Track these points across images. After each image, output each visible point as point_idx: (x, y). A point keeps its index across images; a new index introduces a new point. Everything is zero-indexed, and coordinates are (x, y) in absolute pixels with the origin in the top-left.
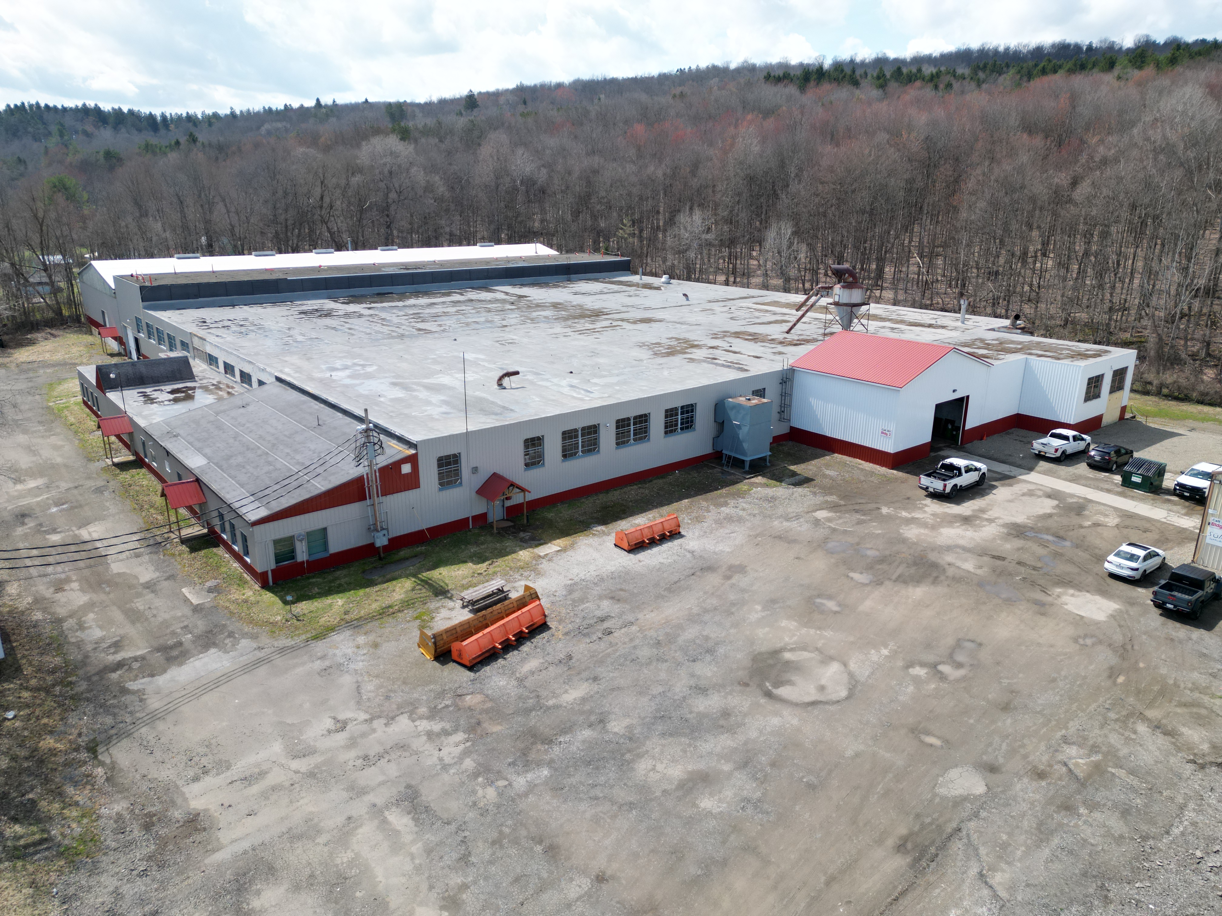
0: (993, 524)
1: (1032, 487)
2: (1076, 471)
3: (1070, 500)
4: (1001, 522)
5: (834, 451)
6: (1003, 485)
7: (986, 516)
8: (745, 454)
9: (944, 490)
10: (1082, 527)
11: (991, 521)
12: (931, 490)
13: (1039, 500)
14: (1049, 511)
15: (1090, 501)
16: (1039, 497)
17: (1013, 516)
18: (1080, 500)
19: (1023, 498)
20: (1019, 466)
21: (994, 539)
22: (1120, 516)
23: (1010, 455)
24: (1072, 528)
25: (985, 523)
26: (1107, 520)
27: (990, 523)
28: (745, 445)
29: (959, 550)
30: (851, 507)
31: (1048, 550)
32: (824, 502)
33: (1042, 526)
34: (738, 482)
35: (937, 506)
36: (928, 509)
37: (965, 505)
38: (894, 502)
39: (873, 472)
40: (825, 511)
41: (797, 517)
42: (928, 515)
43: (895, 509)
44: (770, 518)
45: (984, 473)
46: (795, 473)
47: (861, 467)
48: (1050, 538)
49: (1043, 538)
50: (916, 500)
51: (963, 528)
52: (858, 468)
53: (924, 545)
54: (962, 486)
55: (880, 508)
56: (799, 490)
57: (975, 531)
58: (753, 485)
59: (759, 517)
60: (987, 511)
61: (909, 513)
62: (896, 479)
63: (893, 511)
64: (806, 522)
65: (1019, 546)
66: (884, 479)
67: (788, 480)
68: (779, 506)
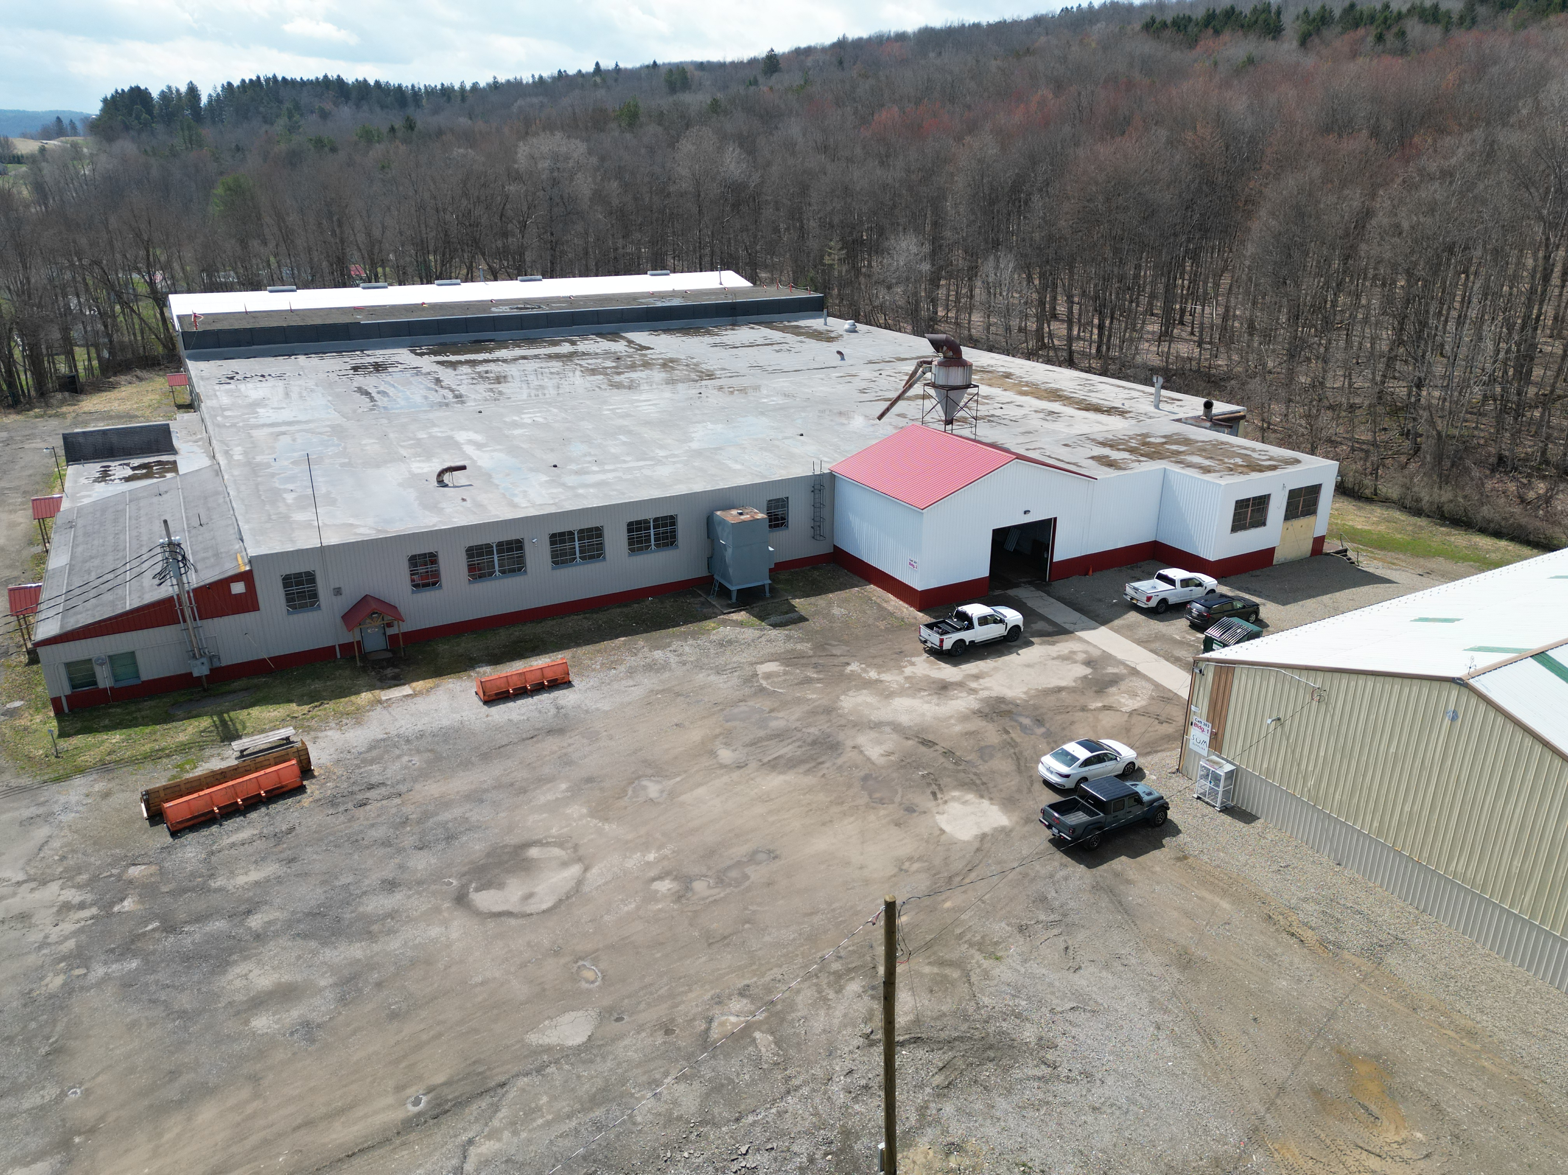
0: (972, 697)
1: (1079, 647)
2: (1164, 629)
3: (1111, 670)
4: (984, 694)
5: (871, 582)
6: (1041, 644)
7: (974, 685)
8: (730, 582)
9: (941, 646)
10: (1084, 709)
11: (974, 691)
12: (929, 645)
13: (1070, 666)
14: (1064, 684)
15: (1135, 673)
16: (1075, 662)
17: (1010, 687)
18: (1124, 671)
19: (1050, 663)
20: (1095, 617)
21: (951, 717)
22: (1152, 698)
23: (1100, 600)
24: (1069, 709)
25: (963, 694)
26: (1129, 701)
27: (969, 694)
28: (731, 570)
29: (888, 729)
30: (814, 660)
31: (1005, 736)
32: (788, 651)
33: (1034, 705)
34: (710, 618)
35: (926, 665)
36: (908, 671)
37: (964, 667)
38: (874, 657)
39: (892, 614)
40: (777, 663)
41: (734, 670)
42: (900, 679)
43: (868, 666)
44: (702, 668)
45: (1017, 627)
46: (792, 609)
47: (885, 605)
48: (1026, 721)
49: (1016, 721)
50: (906, 656)
51: (926, 699)
52: (880, 606)
53: (852, 718)
54: (972, 642)
55: (848, 664)
56: (774, 633)
57: (938, 705)
58: (724, 623)
59: (688, 666)
60: (983, 678)
61: (879, 673)
62: (912, 625)
63: (862, 669)
64: (739, 677)
65: (973, 729)
66: (896, 624)
67: (774, 619)
68: (728, 653)
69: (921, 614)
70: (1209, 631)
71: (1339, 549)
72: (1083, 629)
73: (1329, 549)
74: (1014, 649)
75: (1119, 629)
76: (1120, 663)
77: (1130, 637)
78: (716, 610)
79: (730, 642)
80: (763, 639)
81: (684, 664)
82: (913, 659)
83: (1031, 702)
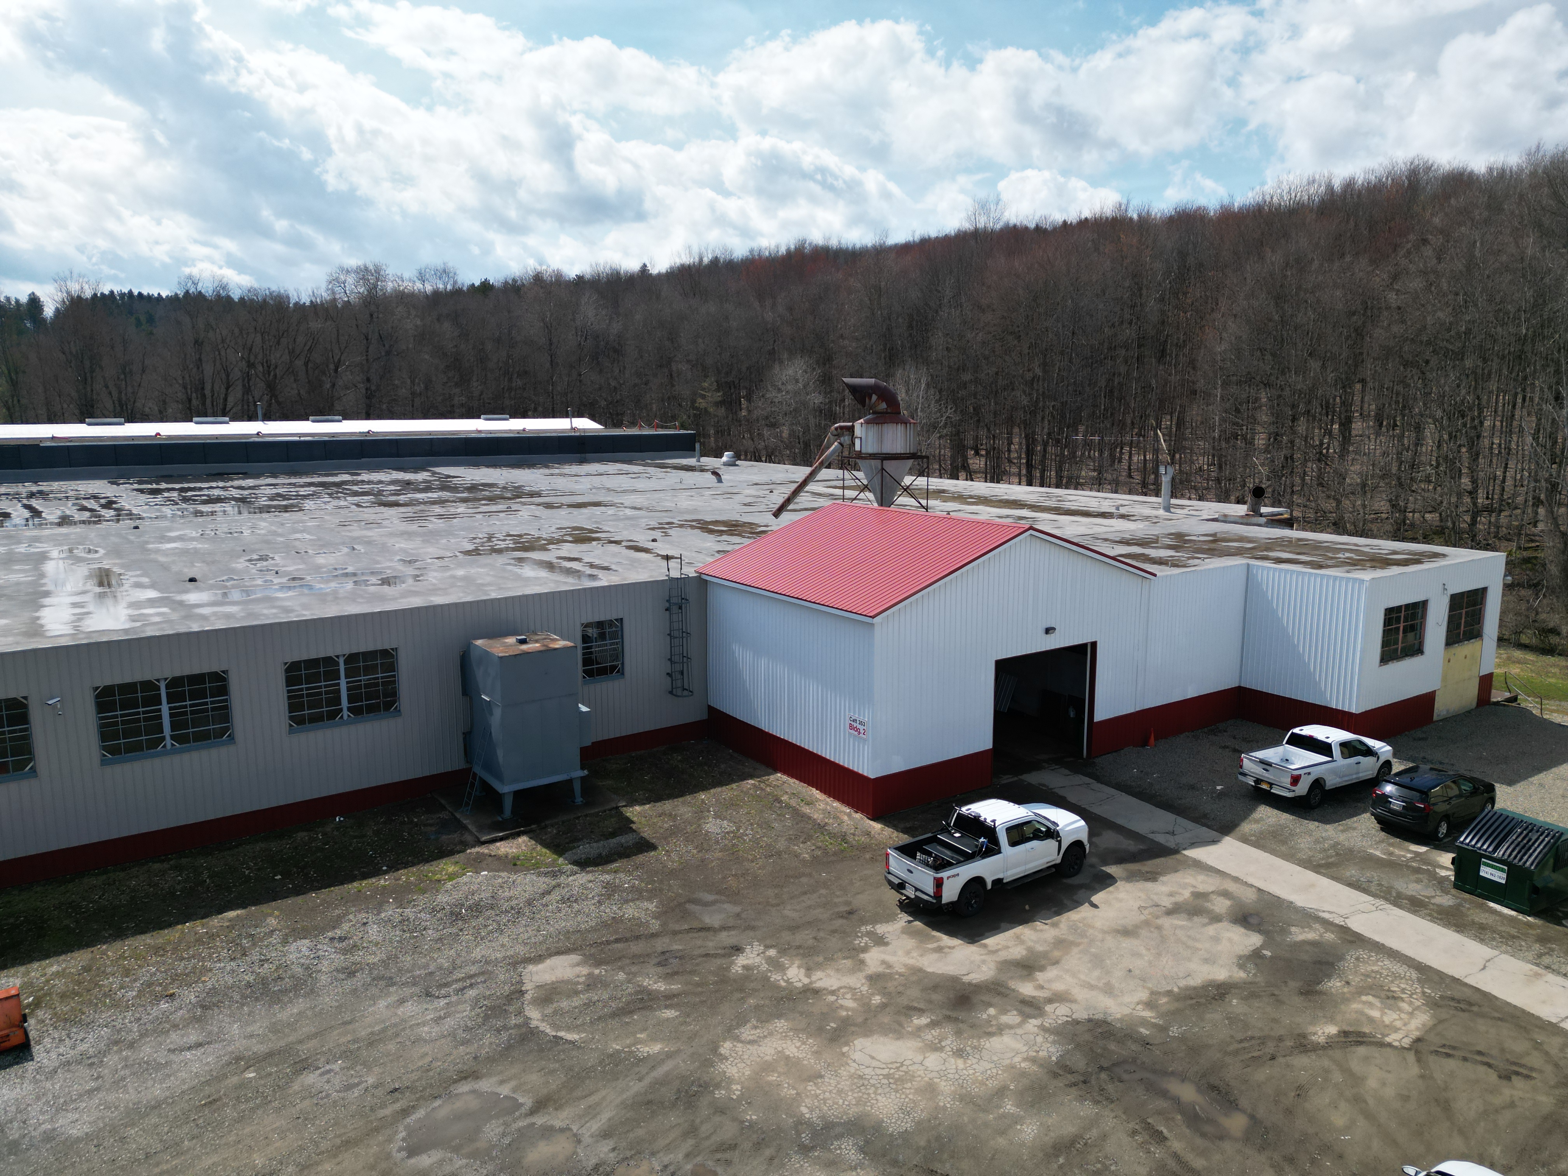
0: (1033, 1024)
1: (1203, 883)
2: (1342, 837)
3: (1300, 935)
4: (1058, 1013)
6: (1131, 877)
7: (1027, 989)
9: (938, 895)
10: (1303, 1045)
11: (1033, 1007)
12: (910, 892)
13: (1211, 930)
14: (1221, 974)
15: (1355, 939)
16: (1216, 919)
17: (1108, 990)
18: (1330, 936)
19: (1167, 922)
20: (1202, 819)
21: (1001, 1092)
22: (1433, 1004)
23: (1192, 787)
24: (1270, 1048)
25: (1011, 1018)
26: (1390, 1017)
27: (1026, 1017)
28: (500, 753)
29: (848, 1149)
30: (661, 944)
31: (1158, 1152)
32: (605, 925)
33: (1182, 1039)
34: (450, 853)
35: (910, 943)
36: (874, 958)
37: (992, 941)
38: (794, 928)
39: (821, 828)
40: (574, 958)
41: (470, 981)
42: (857, 981)
43: (783, 952)
44: (391, 982)
45: (1077, 845)
46: (626, 825)
47: (806, 810)
48: (1187, 1093)
49: (1164, 1094)
50: (863, 921)
51: (931, 1035)
52: (797, 814)
53: (751, 1116)
54: (998, 882)
55: (738, 949)
56: (582, 879)
57: (959, 1053)
58: (477, 864)
59: (361, 978)
60: (1042, 969)
61: (809, 970)
62: (864, 848)
63: (770, 960)
64: (476, 1002)
65: (1069, 1129)
66: (832, 848)
67: (585, 849)
68: (466, 937)
69: (877, 826)
70: (1466, 839)
71: (1507, 695)
72: (1193, 845)
73: (1498, 696)
74: (1081, 893)
75: (1258, 842)
76: (1309, 917)
77: (1290, 857)
78: (468, 838)
79: (477, 909)
80: (555, 896)
81: (352, 974)
82: (881, 929)
83: (1174, 1031)
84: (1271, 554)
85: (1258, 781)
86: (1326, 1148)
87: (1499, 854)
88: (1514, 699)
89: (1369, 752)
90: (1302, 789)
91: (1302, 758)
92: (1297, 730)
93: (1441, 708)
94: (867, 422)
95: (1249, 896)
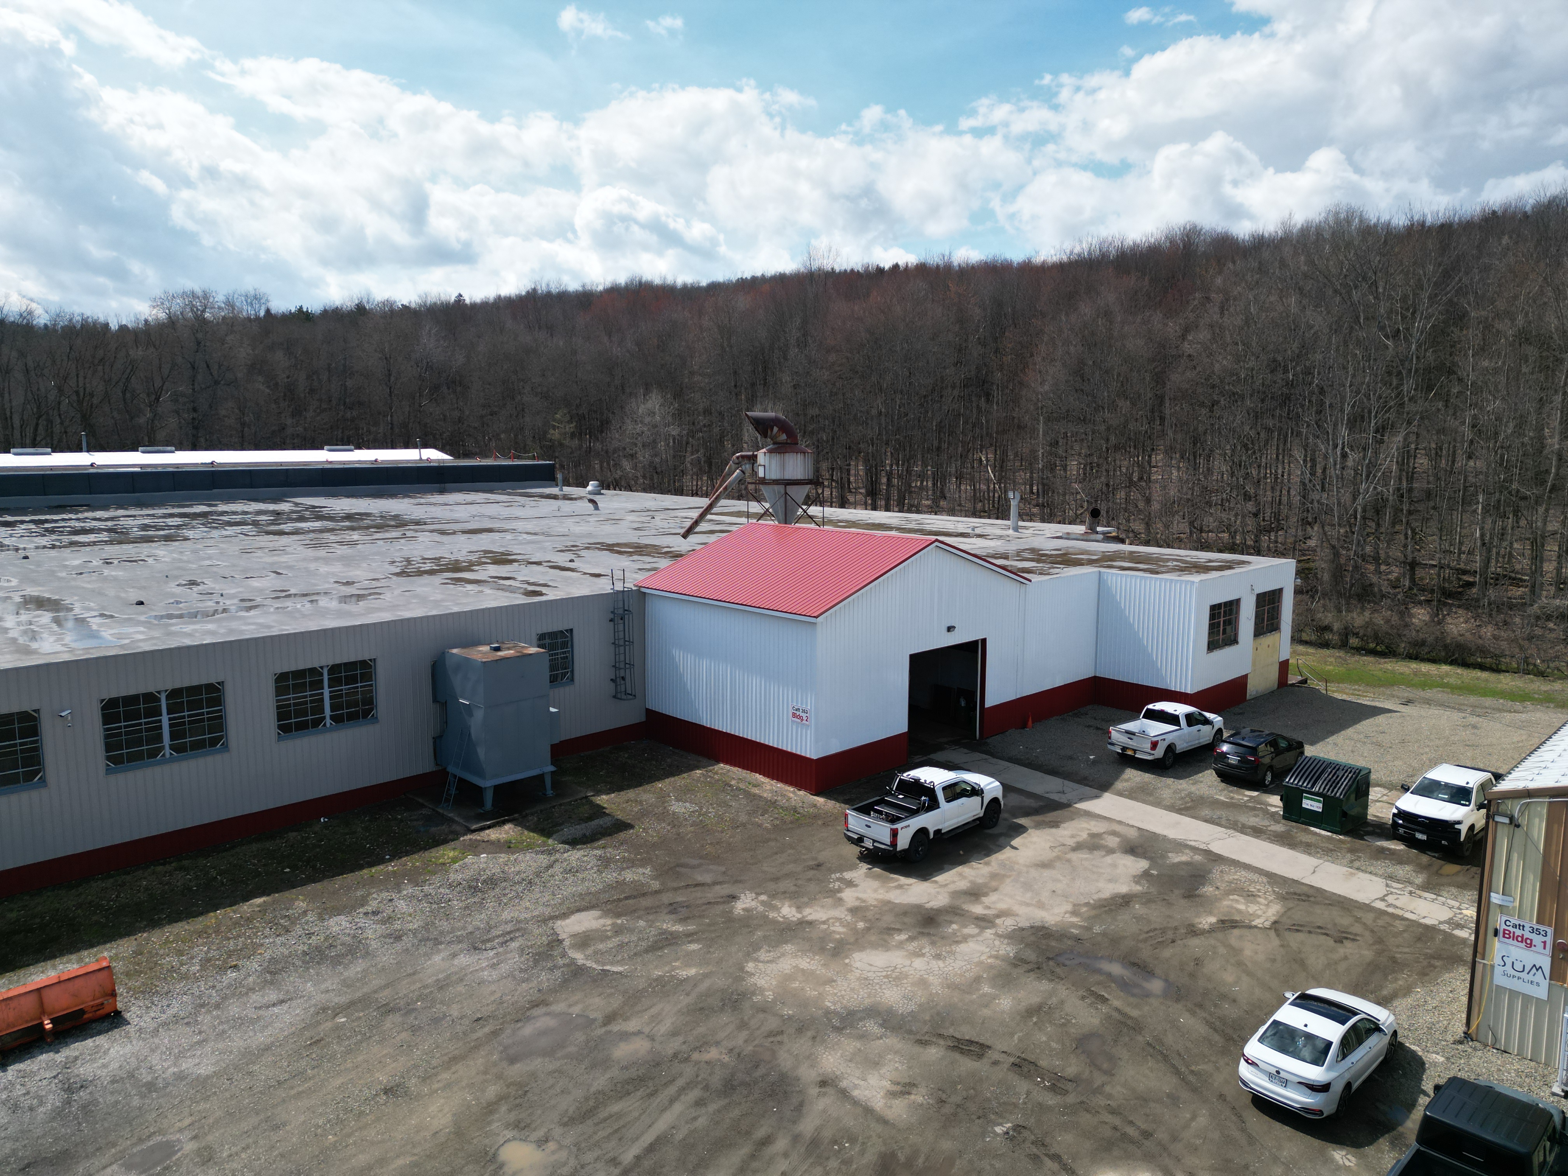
0: (989, 933)
1: (1097, 827)
2: (1193, 789)
3: (1176, 858)
4: (1007, 924)
6: (1038, 826)
7: (978, 909)
8: (481, 774)
9: (894, 843)
10: (1193, 931)
11: (984, 922)
12: (868, 844)
13: (1109, 859)
14: (1123, 889)
15: (1218, 859)
16: (1111, 851)
17: (1041, 905)
18: (1198, 858)
19: (1075, 857)
20: (1083, 781)
21: (978, 980)
22: (1282, 898)
23: (1071, 758)
24: (1170, 935)
25: (971, 930)
26: (1253, 908)
27: (983, 928)
28: (481, 752)
29: (872, 1026)
30: (666, 898)
31: (1104, 1009)
32: (610, 887)
33: (1104, 934)
34: (445, 842)
35: (875, 884)
36: (849, 896)
37: (941, 878)
38: (776, 879)
39: (774, 804)
40: (595, 913)
41: (508, 937)
42: (840, 913)
43: (773, 896)
44: (437, 942)
45: (995, 800)
46: (599, 812)
47: (756, 791)
48: (1116, 969)
49: (1099, 971)
50: (831, 871)
51: (913, 946)
52: (748, 794)
53: (787, 1011)
54: (938, 832)
55: (734, 897)
56: (575, 856)
57: (938, 957)
58: (475, 848)
59: (408, 941)
60: (986, 895)
61: (799, 908)
62: (815, 817)
63: (763, 903)
64: (521, 950)
65: (1035, 1000)
66: (788, 818)
67: (568, 831)
68: (490, 904)
69: (820, 800)
70: (1290, 780)
71: (1300, 678)
72: (1081, 800)
73: (1293, 679)
74: (1002, 840)
75: (1132, 794)
76: (1180, 846)
77: (1158, 804)
78: (456, 827)
79: (492, 882)
80: (557, 868)
81: (398, 938)
82: (848, 875)
83: (1097, 929)
84: (1115, 564)
85: (1124, 749)
86: (1224, 997)
87: (1316, 789)
88: (1305, 681)
89: (1207, 722)
90: (1159, 753)
91: (1156, 728)
92: (1150, 706)
93: (1254, 688)
94: (770, 451)
95: (1132, 834)
